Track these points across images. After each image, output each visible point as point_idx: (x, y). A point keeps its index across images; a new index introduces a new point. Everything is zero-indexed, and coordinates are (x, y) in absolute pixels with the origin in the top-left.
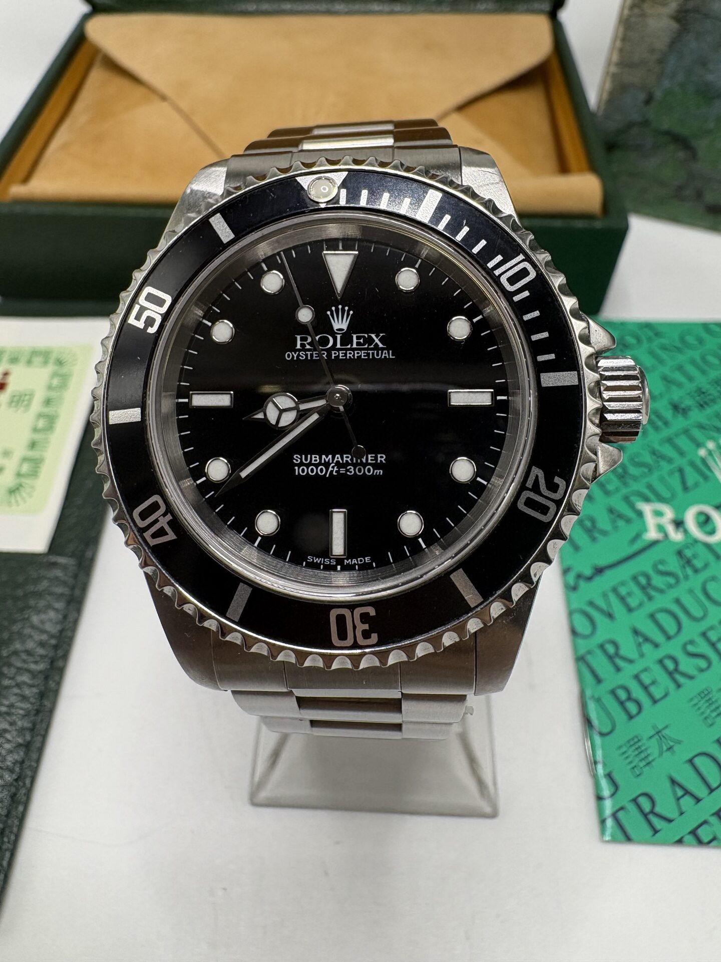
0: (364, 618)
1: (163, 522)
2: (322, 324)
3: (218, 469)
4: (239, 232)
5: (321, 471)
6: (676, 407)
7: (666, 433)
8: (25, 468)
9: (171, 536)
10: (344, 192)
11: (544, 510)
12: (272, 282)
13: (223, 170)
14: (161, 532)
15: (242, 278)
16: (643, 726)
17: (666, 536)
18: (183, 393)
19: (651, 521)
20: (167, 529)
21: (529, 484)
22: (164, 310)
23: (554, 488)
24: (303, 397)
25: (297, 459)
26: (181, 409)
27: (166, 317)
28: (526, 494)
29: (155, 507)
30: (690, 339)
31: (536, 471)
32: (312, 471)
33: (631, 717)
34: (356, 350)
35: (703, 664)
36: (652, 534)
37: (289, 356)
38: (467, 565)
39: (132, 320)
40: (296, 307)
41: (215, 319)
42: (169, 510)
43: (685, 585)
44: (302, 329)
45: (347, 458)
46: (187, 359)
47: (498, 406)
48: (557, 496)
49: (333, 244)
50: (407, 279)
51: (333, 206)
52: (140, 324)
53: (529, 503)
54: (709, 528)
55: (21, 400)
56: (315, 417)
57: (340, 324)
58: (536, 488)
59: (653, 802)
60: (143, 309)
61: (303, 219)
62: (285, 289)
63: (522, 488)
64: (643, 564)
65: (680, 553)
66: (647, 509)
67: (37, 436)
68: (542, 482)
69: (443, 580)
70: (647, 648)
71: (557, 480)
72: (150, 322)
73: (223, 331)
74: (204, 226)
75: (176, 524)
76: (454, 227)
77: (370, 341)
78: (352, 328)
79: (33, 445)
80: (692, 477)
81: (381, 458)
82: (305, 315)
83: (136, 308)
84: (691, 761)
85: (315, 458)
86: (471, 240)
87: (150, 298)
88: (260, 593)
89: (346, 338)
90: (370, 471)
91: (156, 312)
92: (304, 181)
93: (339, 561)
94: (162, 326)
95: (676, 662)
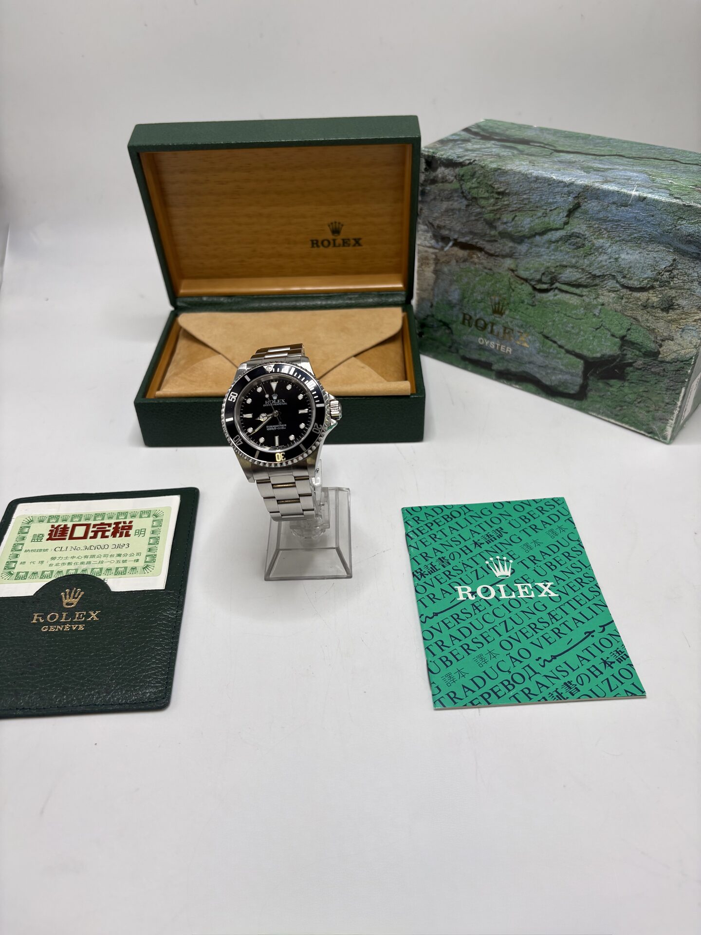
0: (283, 455)
1: (240, 440)
2: (271, 398)
3: (250, 430)
4: (252, 379)
5: (273, 429)
6: (476, 543)
7: (470, 555)
8: (148, 559)
9: (242, 443)
10: (274, 369)
11: (318, 431)
12: (259, 390)
13: (246, 364)
14: (240, 442)
15: (252, 389)
16: (452, 669)
17: (468, 598)
18: (241, 415)
19: (460, 592)
20: (241, 442)
21: (315, 426)
22: (236, 397)
23: (319, 427)
24: (268, 414)
25: (267, 427)
26: (241, 418)
27: (237, 398)
28: (314, 428)
29: (238, 437)
30: (485, 512)
31: (316, 424)
32: (271, 429)
33: (447, 666)
34: (279, 403)
35: (480, 645)
36: (461, 598)
37: (264, 405)
38: (303, 443)
39: (229, 399)
40: (265, 394)
41: (247, 398)
42: (241, 437)
43: (474, 617)
44: (267, 399)
45: (278, 426)
46: (242, 408)
47: (309, 412)
48: (320, 429)
49: (272, 381)
50: (289, 387)
51: (272, 372)
52: (231, 400)
53: (315, 430)
54: (487, 594)
55: (140, 532)
56: (270, 417)
57: (275, 398)
58: (316, 427)
59: (455, 694)
60: (231, 397)
61: (265, 375)
62: (263, 391)
63: (313, 427)
64: (457, 610)
65: (473, 605)
66: (459, 588)
67: (151, 546)
68: (317, 426)
69: (298, 446)
70: (456, 642)
71: (320, 425)
72: (233, 399)
73: (249, 401)
74: (243, 378)
75: (243, 440)
76: (298, 375)
77: (282, 401)
78: (278, 399)
79: (150, 550)
80: (481, 573)
81: (285, 425)
82: (267, 396)
83: (230, 397)
84: (472, 680)
85: (271, 426)
86: (301, 378)
87: (233, 394)
88: (261, 452)
89: (276, 401)
90: (283, 428)
91: (234, 397)
92: (265, 367)
93: (277, 446)
94: (236, 400)
95: (468, 645)
